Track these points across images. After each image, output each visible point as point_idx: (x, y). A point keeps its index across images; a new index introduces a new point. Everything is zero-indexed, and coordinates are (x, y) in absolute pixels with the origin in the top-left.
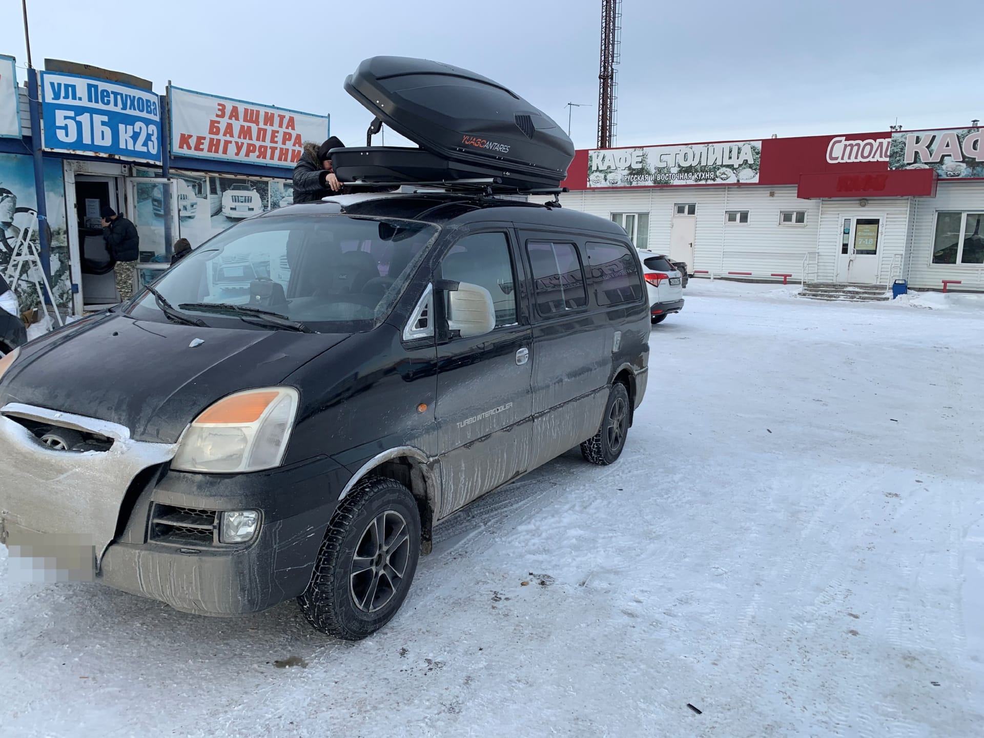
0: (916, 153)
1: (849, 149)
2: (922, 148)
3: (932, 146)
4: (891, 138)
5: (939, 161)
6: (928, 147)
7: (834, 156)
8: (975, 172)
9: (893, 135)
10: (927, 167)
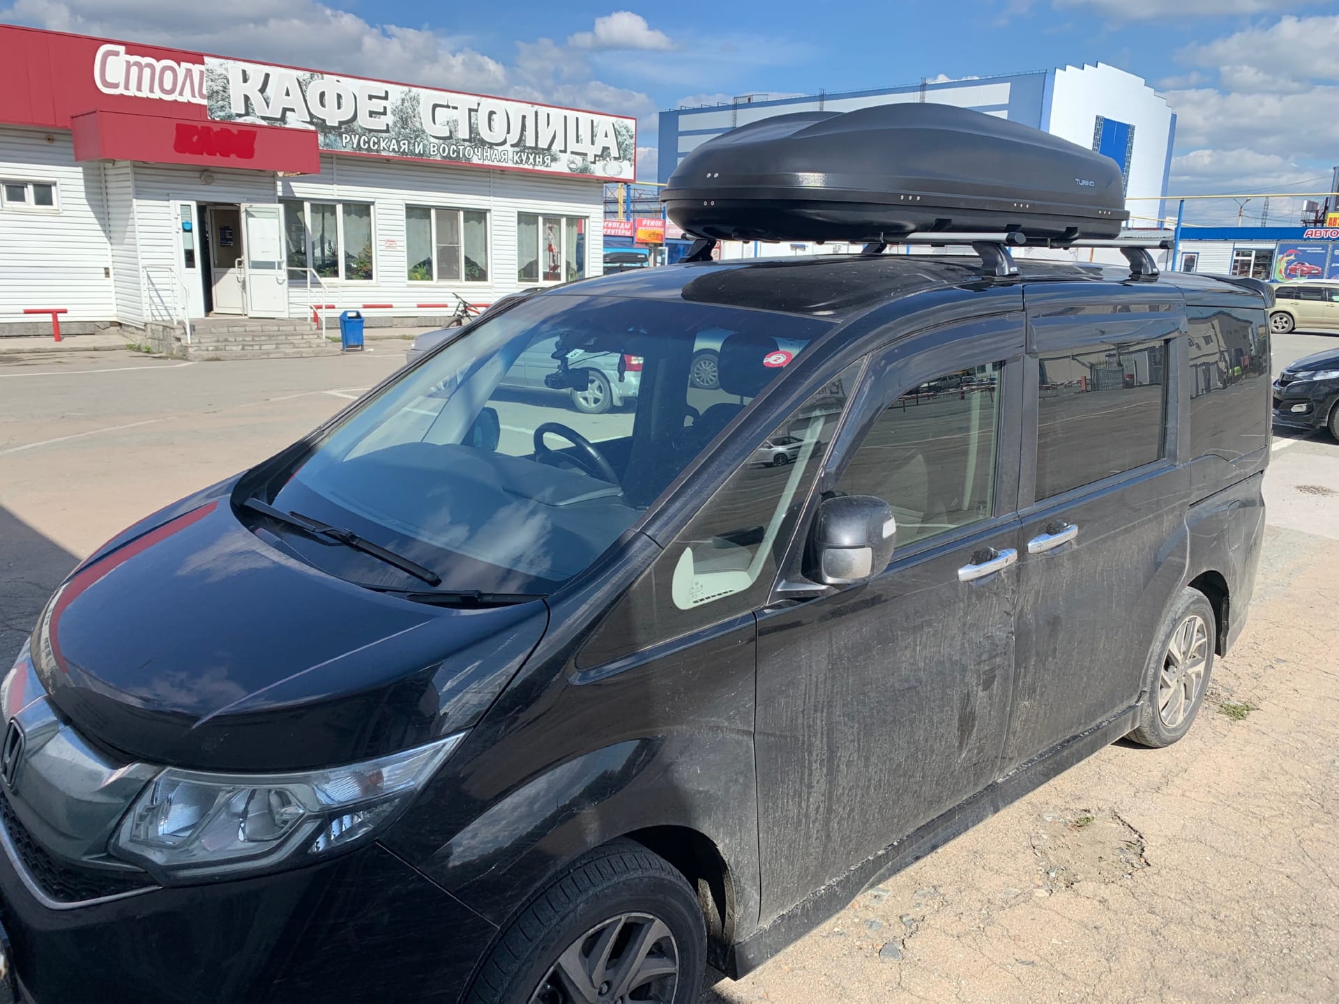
0: (247, 98)
1: (134, 70)
2: (252, 89)
3: (267, 90)
4: (203, 63)
5: (279, 116)
6: (262, 90)
7: (109, 79)
8: (327, 141)
9: (206, 59)
10: (264, 123)
